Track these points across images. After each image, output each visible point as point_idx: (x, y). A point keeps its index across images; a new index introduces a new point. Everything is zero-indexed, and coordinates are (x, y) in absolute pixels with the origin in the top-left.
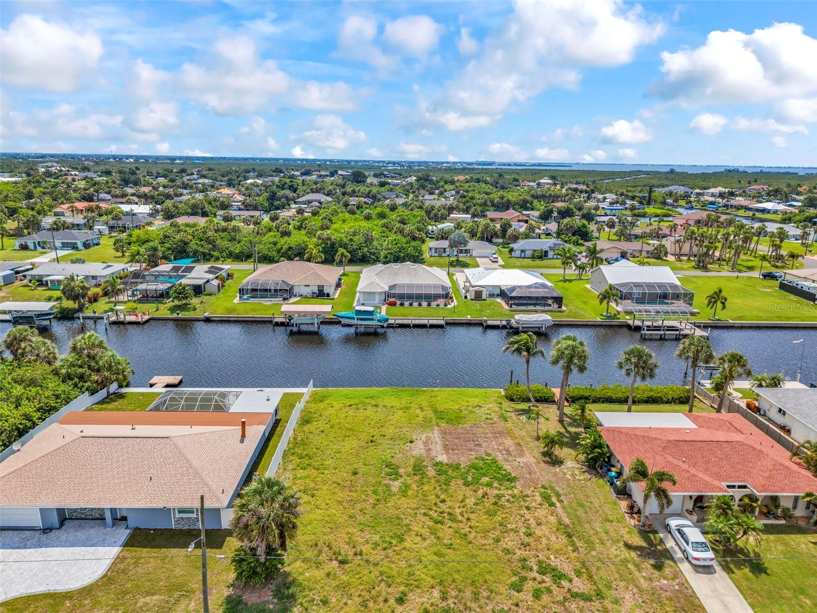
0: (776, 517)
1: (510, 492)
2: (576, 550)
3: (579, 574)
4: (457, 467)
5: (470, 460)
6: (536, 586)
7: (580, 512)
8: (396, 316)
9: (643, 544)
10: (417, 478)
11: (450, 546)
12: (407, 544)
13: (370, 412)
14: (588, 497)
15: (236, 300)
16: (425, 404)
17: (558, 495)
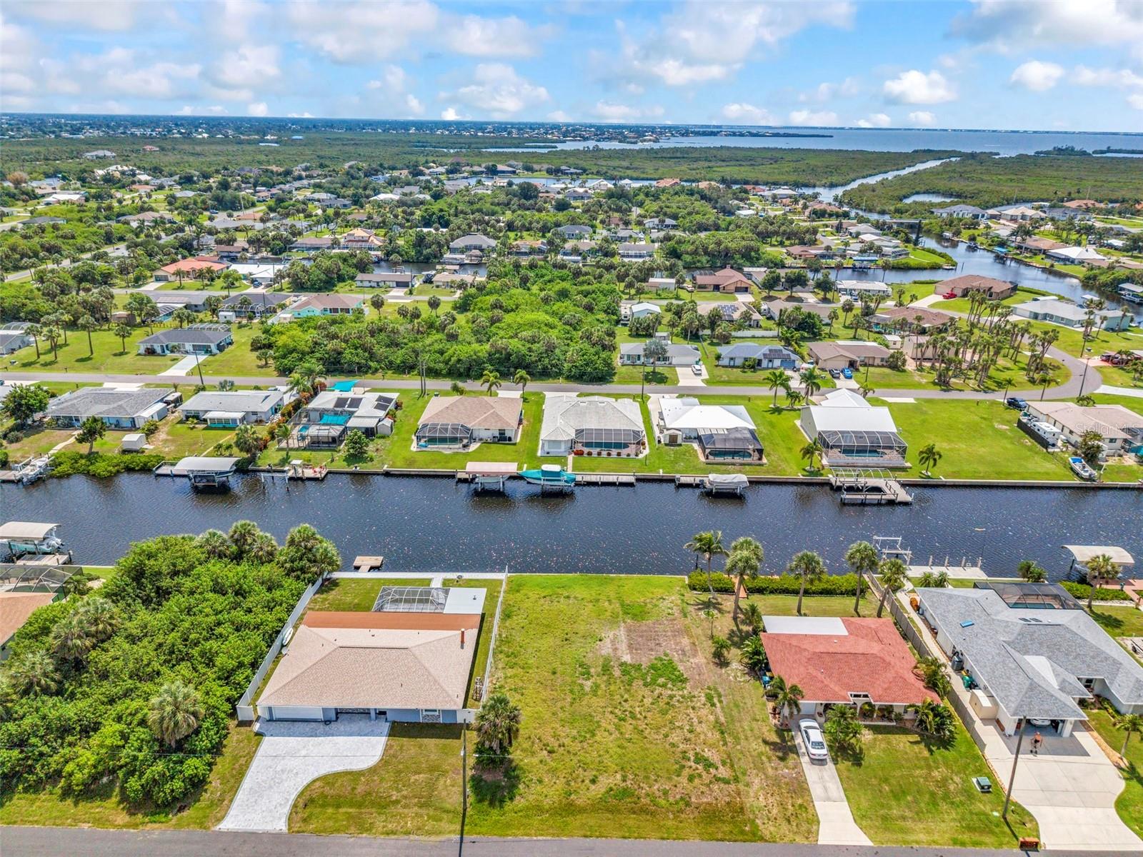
0: (891, 720)
1: (681, 693)
2: (725, 744)
3: (724, 764)
4: (638, 668)
5: (650, 660)
6: (691, 772)
7: (735, 713)
8: (583, 470)
9: (777, 740)
10: (605, 678)
11: (630, 740)
12: (598, 738)
13: (563, 605)
14: (743, 698)
15: (414, 447)
16: (612, 595)
17: (720, 696)
